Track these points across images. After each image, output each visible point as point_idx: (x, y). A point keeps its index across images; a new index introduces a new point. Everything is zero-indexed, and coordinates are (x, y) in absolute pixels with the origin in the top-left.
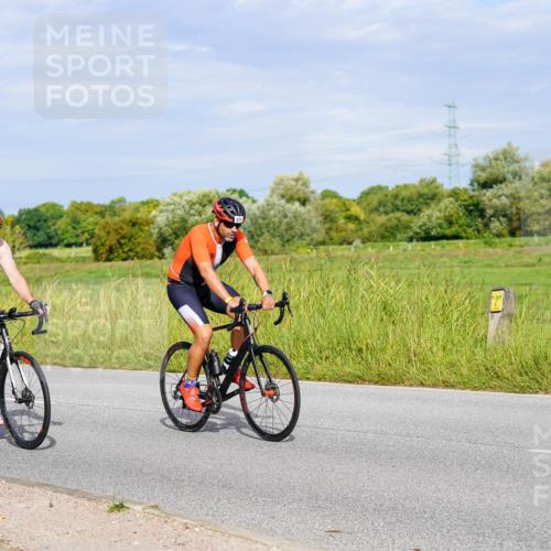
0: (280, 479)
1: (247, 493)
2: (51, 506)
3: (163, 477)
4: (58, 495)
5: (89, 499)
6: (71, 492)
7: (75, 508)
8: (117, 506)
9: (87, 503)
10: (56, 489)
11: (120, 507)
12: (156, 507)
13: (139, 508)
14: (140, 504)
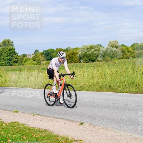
0: (120, 117)
1: (113, 121)
2: (64, 124)
3: (90, 117)
4: (66, 121)
5: (74, 122)
6: (69, 120)
7: (71, 124)
8: (81, 124)
9: (73, 123)
10: (65, 120)
11: (82, 124)
12: (91, 124)
13: (87, 124)
14: (87, 123)
